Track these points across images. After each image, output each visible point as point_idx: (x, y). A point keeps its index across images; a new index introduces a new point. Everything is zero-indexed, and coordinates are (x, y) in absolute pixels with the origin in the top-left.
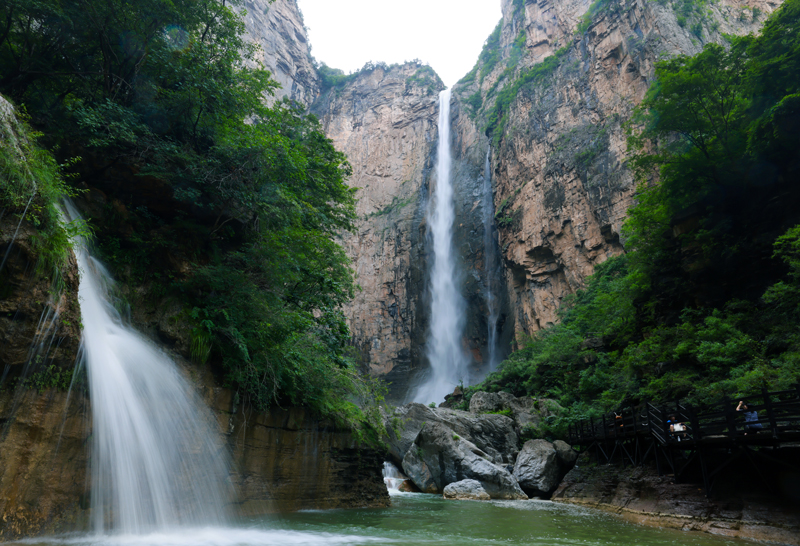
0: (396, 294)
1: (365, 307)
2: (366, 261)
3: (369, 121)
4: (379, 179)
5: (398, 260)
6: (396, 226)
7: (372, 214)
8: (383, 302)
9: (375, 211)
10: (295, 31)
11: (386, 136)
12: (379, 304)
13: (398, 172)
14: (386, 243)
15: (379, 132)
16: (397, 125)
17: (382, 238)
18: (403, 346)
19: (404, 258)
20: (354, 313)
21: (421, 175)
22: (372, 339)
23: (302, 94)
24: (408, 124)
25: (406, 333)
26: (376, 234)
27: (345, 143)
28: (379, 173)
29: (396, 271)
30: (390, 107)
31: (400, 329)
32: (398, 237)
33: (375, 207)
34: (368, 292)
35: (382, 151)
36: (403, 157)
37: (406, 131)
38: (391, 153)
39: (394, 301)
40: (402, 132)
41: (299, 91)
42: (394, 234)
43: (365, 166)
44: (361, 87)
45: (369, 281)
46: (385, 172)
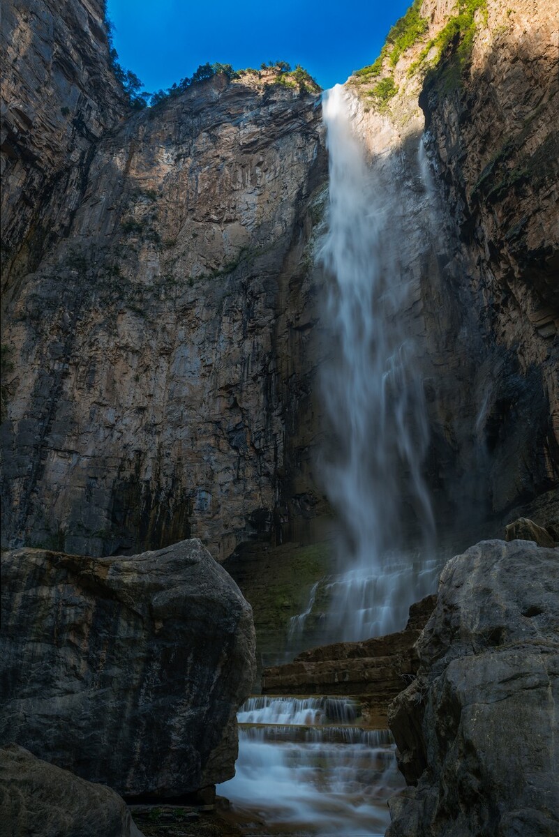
0: (243, 405)
1: (183, 434)
2: (187, 353)
3: (200, 149)
4: (215, 227)
5: (247, 345)
6: (244, 287)
7: (202, 277)
8: (218, 423)
9: (208, 272)
10: (91, 22)
11: (230, 165)
12: (210, 427)
13: (250, 213)
14: (226, 319)
15: (218, 160)
16: (249, 148)
17: (219, 312)
18: (256, 503)
19: (261, 340)
20: (160, 445)
21: (291, 210)
22: (194, 492)
23: (93, 113)
24: (267, 145)
25: (264, 479)
26: (208, 306)
27: (161, 181)
28: (215, 217)
29: (244, 363)
30: (237, 125)
31: (250, 471)
32: (249, 305)
33: (207, 267)
34: (189, 407)
35: (221, 186)
36: (258, 192)
37: (263, 155)
38: (238, 187)
39: (238, 419)
40: (258, 157)
41: (90, 108)
42: (241, 301)
43: (193, 210)
44: (192, 101)
45: (191, 387)
46: (227, 215)
